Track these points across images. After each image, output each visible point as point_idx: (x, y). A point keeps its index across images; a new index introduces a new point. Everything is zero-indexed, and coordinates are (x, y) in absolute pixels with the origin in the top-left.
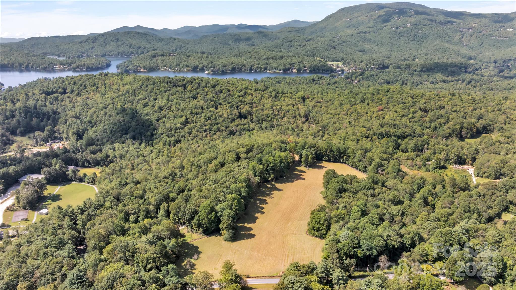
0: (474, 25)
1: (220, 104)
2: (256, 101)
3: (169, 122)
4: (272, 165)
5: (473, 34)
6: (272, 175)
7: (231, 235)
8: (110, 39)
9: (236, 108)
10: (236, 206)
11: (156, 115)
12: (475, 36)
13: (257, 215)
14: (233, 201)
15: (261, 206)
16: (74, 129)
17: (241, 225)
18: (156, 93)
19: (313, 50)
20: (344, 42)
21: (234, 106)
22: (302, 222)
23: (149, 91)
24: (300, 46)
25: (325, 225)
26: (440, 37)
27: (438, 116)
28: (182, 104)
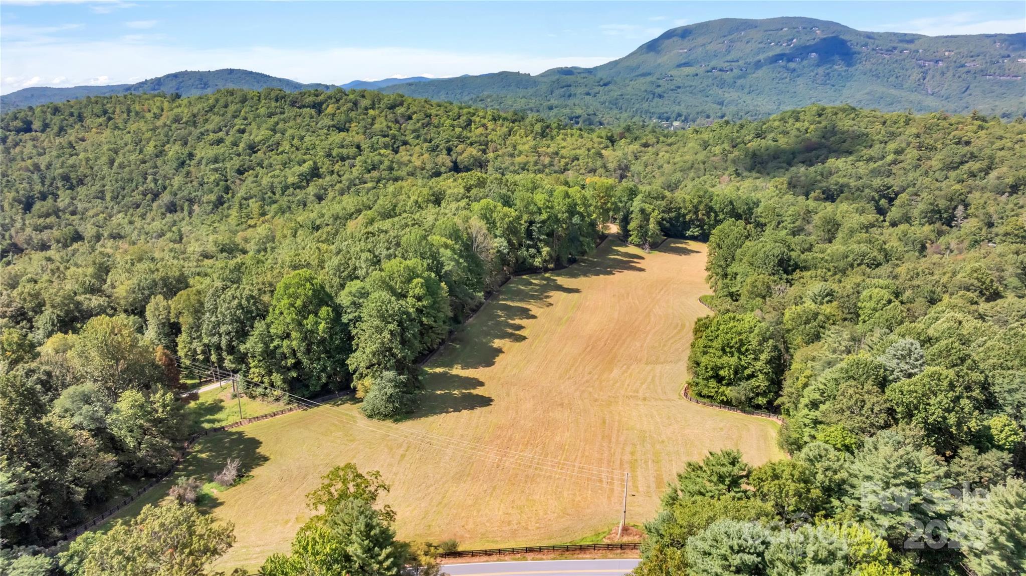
0: (947, 54)
1: (405, 143)
2: (495, 138)
3: (270, 175)
4: (544, 216)
5: (945, 70)
6: (545, 250)
7: (390, 391)
8: (190, 83)
9: (445, 152)
10: (419, 299)
11: (236, 162)
12: (949, 74)
13: (497, 343)
14: (409, 280)
15: (511, 322)
16: (18, 192)
17: (438, 370)
18: (245, 119)
19: (617, 99)
20: (679, 87)
21: (441, 147)
22: (659, 368)
23: (229, 115)
24: (588, 94)
25: (763, 357)
26: (879, 77)
27: (965, 156)
28: (307, 139)
